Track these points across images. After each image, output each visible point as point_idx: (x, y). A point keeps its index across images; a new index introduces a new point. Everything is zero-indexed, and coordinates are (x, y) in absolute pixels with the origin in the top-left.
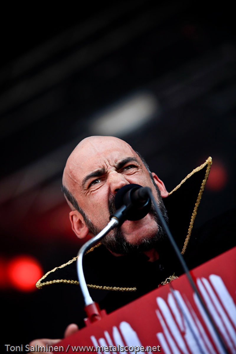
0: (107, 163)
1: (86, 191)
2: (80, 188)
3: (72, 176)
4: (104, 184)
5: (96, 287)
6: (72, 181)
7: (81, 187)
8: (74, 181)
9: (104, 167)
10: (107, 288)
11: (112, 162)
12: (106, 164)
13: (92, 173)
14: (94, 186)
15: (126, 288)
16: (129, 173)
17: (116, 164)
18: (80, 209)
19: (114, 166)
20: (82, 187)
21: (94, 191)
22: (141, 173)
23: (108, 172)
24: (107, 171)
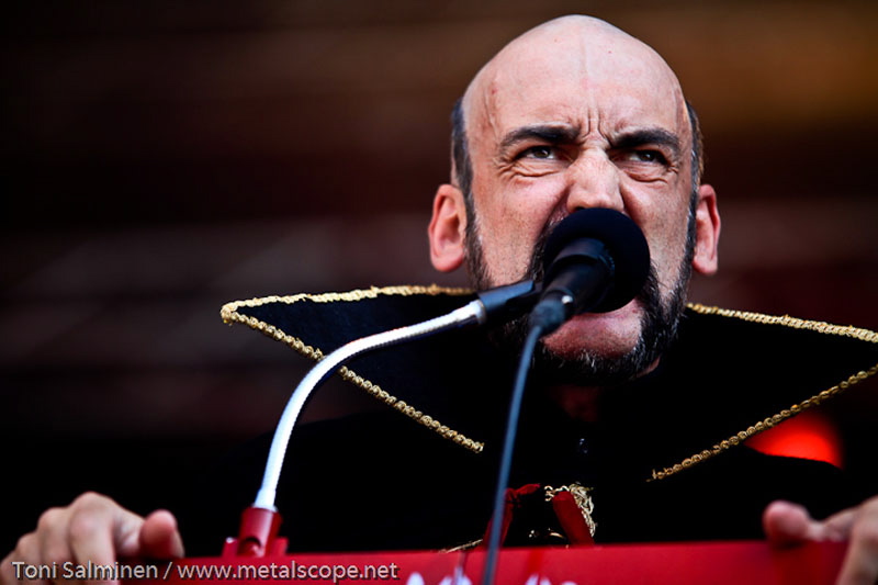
0: (595, 120)
1: (504, 164)
2: (494, 146)
3: (490, 100)
4: (557, 172)
5: (378, 393)
6: (485, 116)
7: (497, 145)
8: (488, 118)
9: (580, 126)
10: (408, 409)
11: (608, 124)
12: (590, 123)
13: (542, 127)
14: (531, 164)
15: (455, 433)
16: (639, 173)
17: (617, 134)
18: (469, 197)
19: (609, 139)
20: (499, 148)
21: (525, 175)
22: (670, 188)
23: (585, 145)
24: (583, 142)
